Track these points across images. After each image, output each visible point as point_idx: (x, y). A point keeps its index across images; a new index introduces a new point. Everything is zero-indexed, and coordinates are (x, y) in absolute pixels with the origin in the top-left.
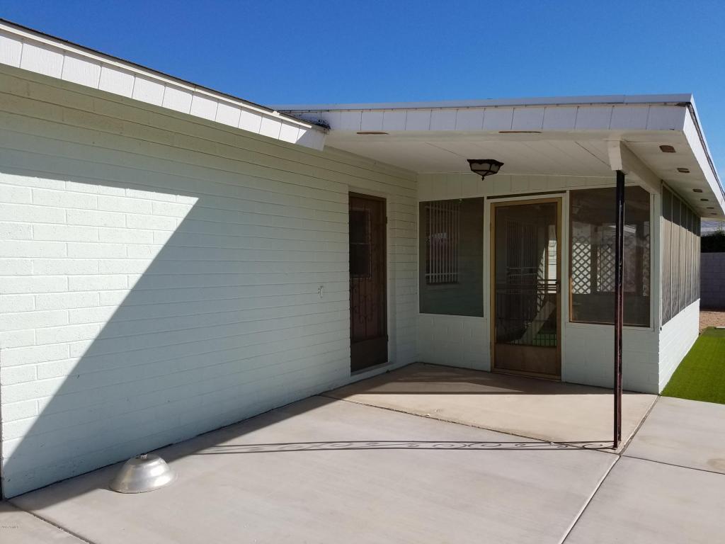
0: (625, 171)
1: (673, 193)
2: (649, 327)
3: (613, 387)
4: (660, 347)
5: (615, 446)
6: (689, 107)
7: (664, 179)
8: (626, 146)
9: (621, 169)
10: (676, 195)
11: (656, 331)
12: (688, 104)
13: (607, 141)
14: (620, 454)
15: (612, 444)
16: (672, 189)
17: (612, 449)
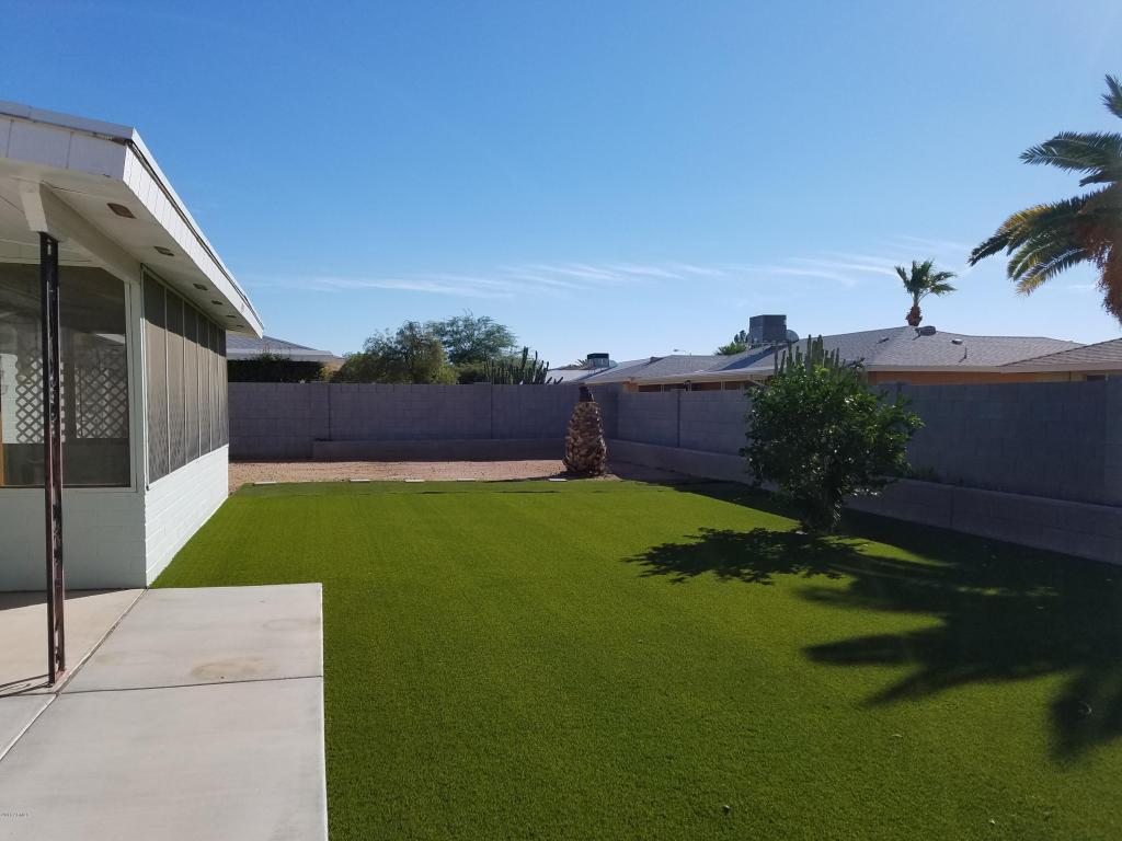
0: (56, 235)
1: (167, 287)
2: (129, 486)
3: (45, 587)
4: (146, 516)
5: (52, 680)
6: (131, 147)
7: (144, 262)
8: (52, 193)
9: (45, 230)
10: (172, 290)
11: (140, 491)
12: (130, 142)
13: (19, 179)
14: (57, 693)
15: (47, 679)
16: (164, 280)
17: (46, 687)
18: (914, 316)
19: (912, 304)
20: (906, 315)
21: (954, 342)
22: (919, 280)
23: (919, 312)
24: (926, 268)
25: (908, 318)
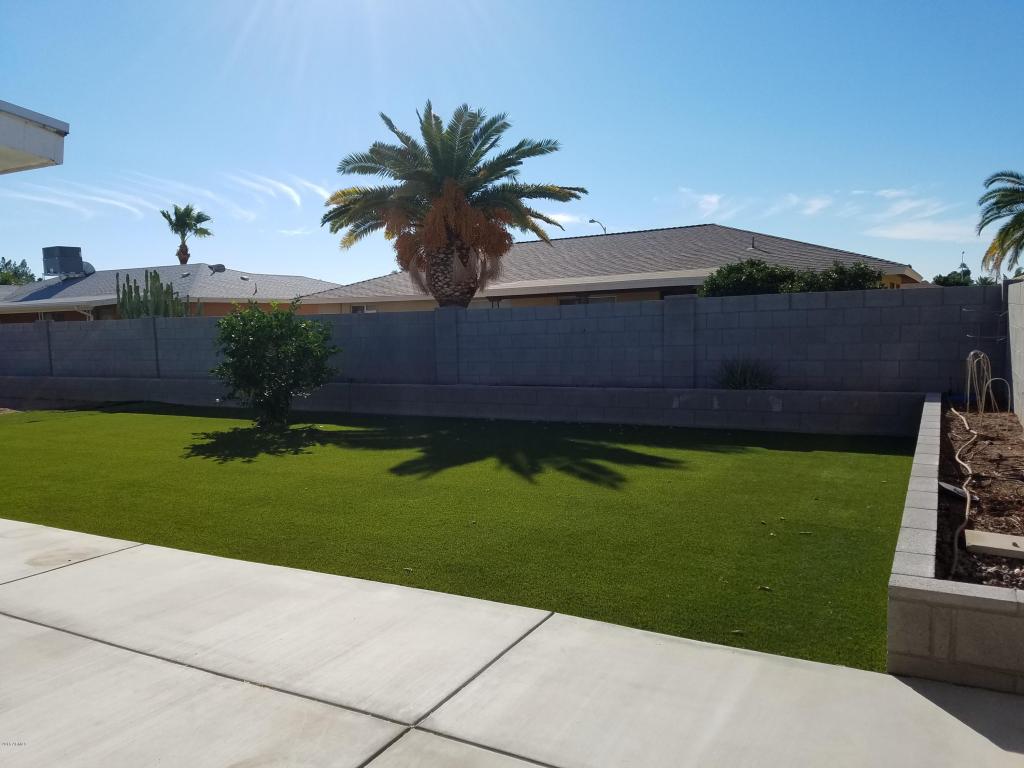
18: (183, 254)
19: (179, 243)
20: (176, 252)
21: (243, 278)
22: (184, 222)
23: (187, 250)
24: (188, 211)
25: (178, 254)
